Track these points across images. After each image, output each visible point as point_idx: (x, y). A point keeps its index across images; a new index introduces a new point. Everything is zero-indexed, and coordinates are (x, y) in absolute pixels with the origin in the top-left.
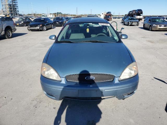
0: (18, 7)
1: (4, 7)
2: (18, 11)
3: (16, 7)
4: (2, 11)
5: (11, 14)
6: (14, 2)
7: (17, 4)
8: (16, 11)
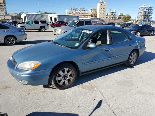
0: (152, 14)
1: (139, 14)
2: (151, 18)
3: (150, 14)
4: (137, 18)
5: (144, 20)
6: (150, 10)
7: (152, 11)
8: (149, 17)
